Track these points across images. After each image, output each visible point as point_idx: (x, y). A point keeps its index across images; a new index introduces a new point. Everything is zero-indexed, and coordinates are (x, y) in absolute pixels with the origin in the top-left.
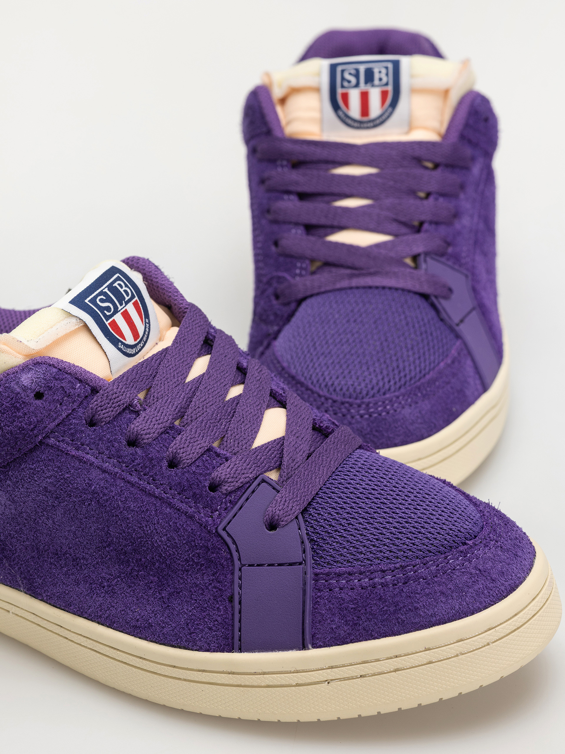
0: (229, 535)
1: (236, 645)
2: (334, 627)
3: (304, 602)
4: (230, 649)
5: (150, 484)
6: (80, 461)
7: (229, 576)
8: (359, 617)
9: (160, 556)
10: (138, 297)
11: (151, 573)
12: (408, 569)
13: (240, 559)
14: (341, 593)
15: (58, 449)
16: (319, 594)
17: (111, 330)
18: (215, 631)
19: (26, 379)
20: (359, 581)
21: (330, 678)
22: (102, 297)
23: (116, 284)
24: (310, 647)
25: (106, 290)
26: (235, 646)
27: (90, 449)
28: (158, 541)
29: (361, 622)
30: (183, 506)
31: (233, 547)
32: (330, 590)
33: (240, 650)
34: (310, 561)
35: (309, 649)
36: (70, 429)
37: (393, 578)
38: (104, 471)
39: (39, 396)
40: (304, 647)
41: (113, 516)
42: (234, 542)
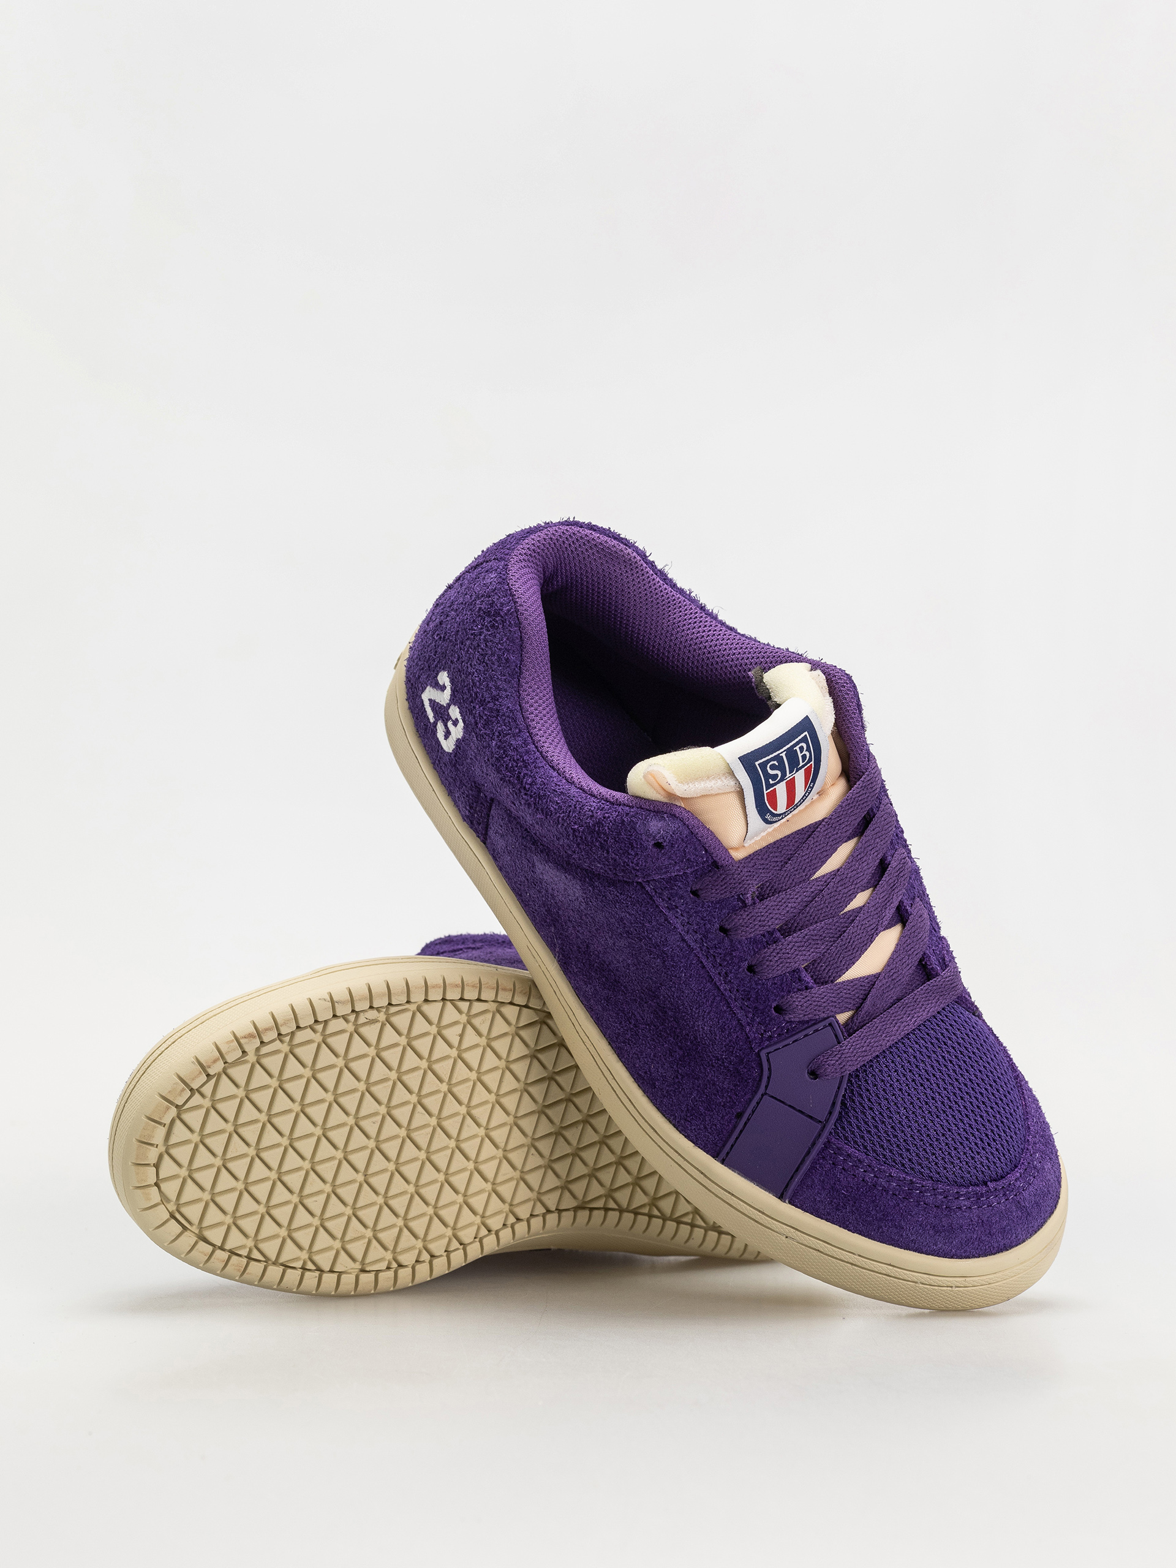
0: (768, 1060)
1: (723, 1155)
2: (818, 1199)
3: (803, 1161)
4: (715, 1155)
5: (720, 976)
6: (666, 920)
7: (748, 1096)
8: (845, 1205)
9: (696, 1038)
10: (814, 762)
11: (680, 1044)
12: (917, 1186)
13: (767, 1087)
14: (841, 1173)
15: (651, 898)
16: (821, 1161)
17: (766, 801)
18: (708, 1133)
19: (655, 826)
20: (865, 1171)
21: (790, 1235)
22: (775, 762)
23: (797, 748)
24: (787, 1201)
25: (783, 755)
26: (721, 1155)
27: (682, 914)
28: (700, 1026)
29: (844, 1211)
30: (740, 1014)
31: (766, 1073)
32: (833, 1164)
33: (723, 1162)
34: (830, 1126)
35: (785, 1202)
36: (672, 889)
37: (898, 1187)
38: (683, 940)
39: (658, 845)
40: (781, 1197)
41: (671, 981)
42: (770, 1069)
